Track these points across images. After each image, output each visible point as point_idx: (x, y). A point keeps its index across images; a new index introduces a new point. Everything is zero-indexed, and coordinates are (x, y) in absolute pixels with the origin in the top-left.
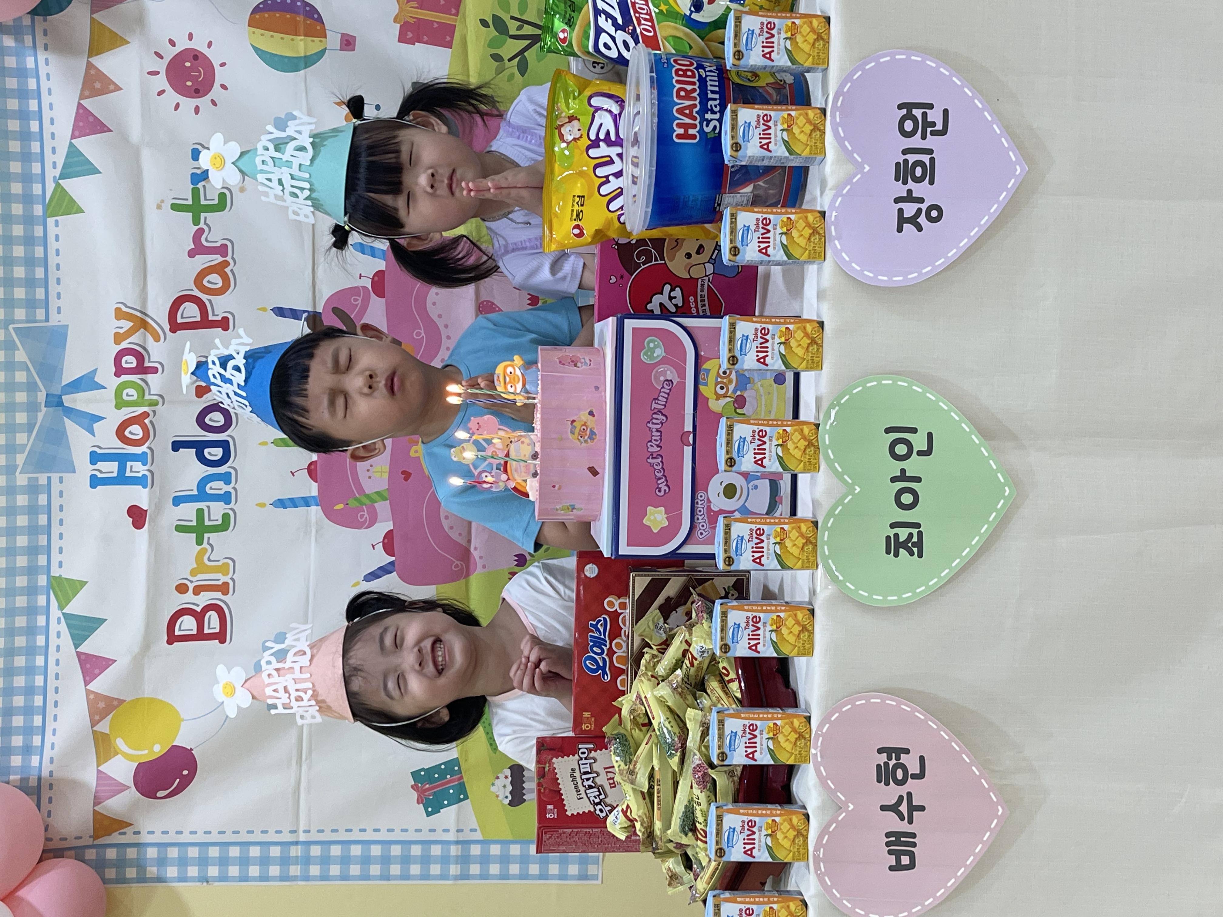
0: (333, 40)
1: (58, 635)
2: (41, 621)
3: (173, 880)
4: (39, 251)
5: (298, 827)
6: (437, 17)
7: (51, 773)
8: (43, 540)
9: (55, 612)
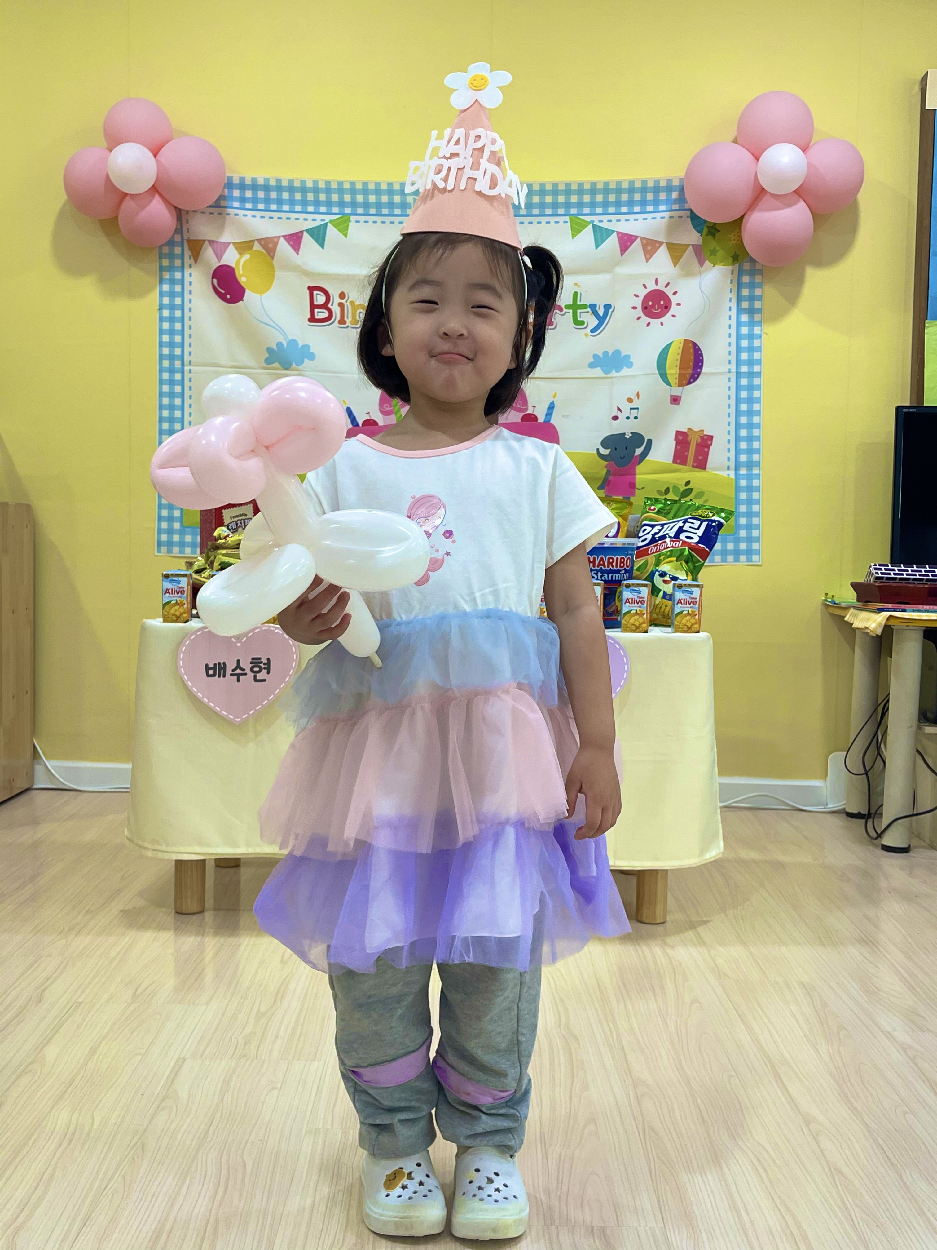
0: (677, 391)
1: (314, 220)
2: (323, 209)
3: (161, 288)
4: (548, 211)
5: (193, 366)
6: (692, 454)
7: (229, 214)
8: (373, 211)
9: (328, 218)
